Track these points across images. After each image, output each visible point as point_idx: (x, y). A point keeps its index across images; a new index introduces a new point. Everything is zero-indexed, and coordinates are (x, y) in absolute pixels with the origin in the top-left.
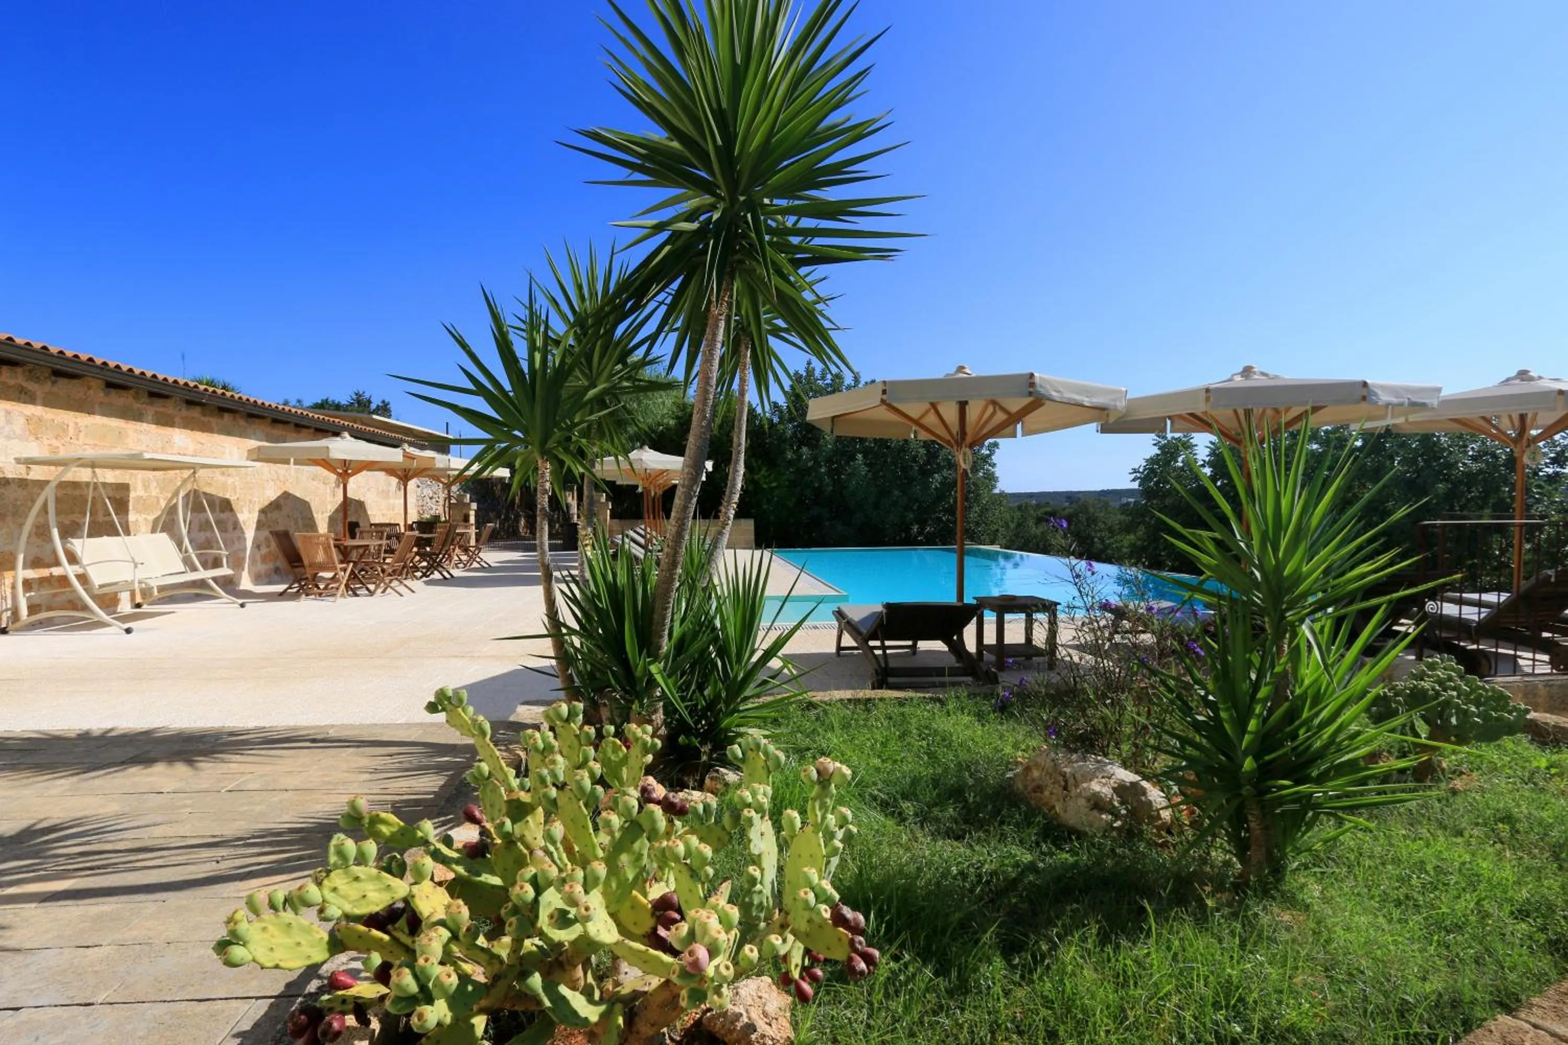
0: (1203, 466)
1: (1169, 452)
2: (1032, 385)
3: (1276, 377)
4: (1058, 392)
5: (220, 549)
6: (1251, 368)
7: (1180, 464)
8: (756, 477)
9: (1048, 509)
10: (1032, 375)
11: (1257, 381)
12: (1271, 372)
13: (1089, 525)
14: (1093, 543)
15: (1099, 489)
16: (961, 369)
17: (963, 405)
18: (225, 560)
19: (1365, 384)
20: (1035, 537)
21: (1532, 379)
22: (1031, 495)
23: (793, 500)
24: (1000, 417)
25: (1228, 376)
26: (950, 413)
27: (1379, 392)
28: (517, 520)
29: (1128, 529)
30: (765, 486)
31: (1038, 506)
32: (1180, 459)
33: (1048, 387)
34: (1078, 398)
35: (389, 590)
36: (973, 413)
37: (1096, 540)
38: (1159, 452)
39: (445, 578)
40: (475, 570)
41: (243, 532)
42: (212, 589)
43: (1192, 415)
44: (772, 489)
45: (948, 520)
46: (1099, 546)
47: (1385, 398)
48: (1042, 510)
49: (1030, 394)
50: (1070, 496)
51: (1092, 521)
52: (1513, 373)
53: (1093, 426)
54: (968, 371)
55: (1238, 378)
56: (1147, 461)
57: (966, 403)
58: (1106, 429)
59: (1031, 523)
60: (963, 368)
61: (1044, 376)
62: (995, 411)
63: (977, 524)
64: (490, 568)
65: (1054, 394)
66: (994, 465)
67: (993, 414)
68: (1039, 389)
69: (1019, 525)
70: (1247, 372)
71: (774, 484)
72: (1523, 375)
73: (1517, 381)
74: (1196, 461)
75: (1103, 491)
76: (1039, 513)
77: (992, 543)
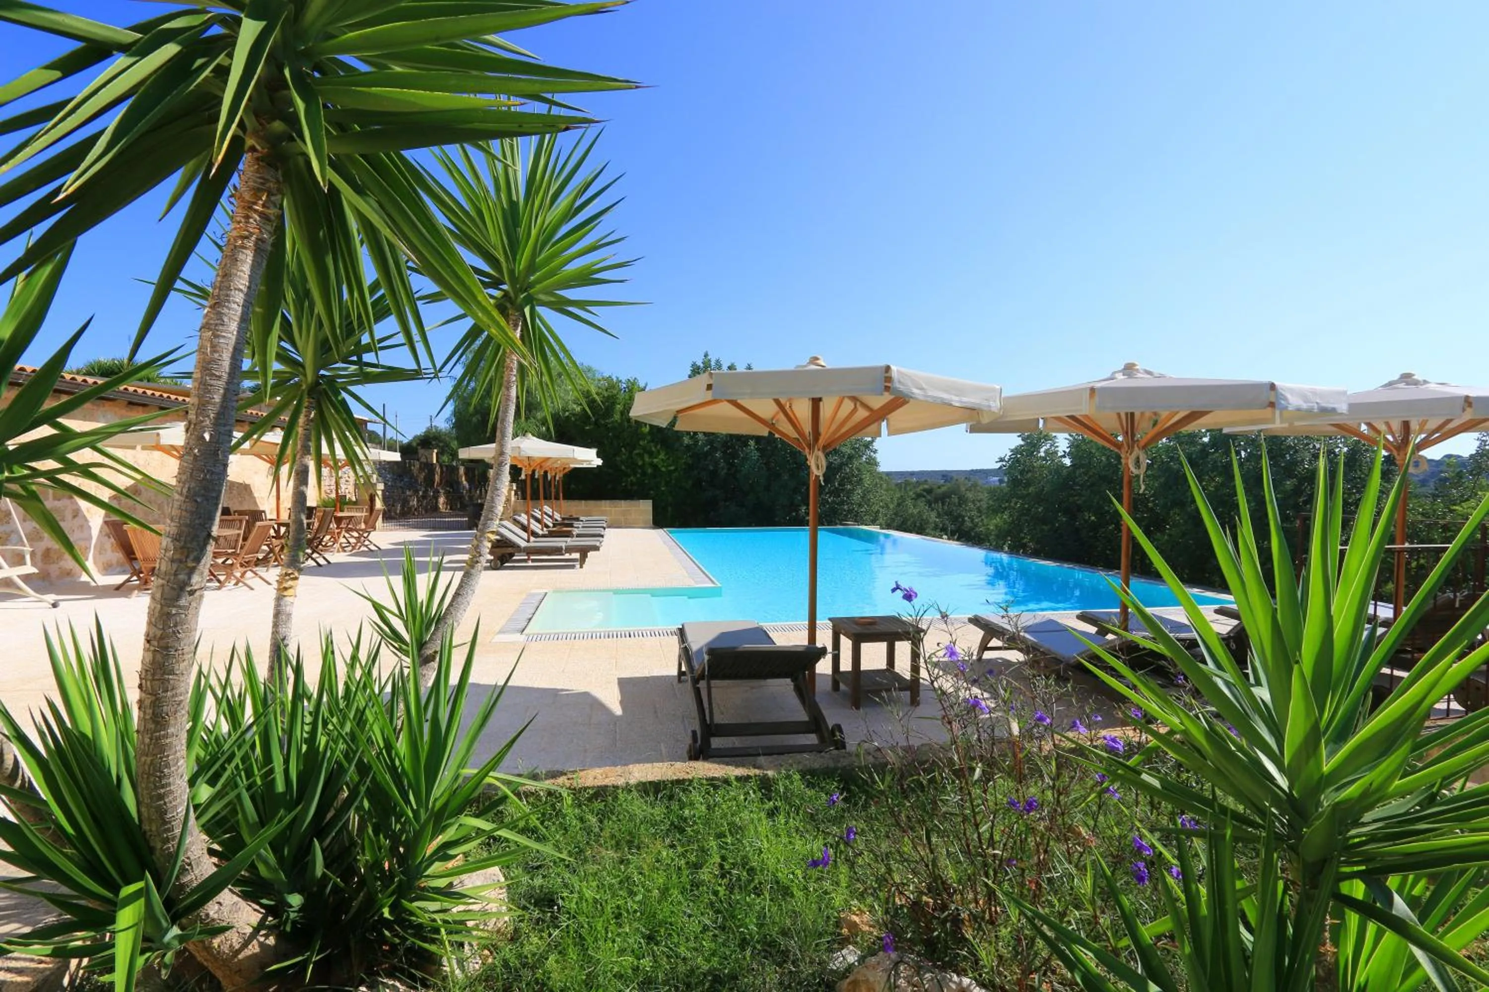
0: (1064, 456)
1: (1032, 443)
2: (889, 379)
3: (1161, 376)
4: (922, 389)
5: (25, 546)
6: (1134, 365)
7: (1042, 454)
8: (655, 460)
9: (926, 487)
10: (888, 369)
11: (1141, 381)
12: (1156, 371)
13: (960, 505)
14: (964, 521)
15: (969, 468)
16: (814, 360)
17: (816, 403)
18: (28, 557)
19: (1273, 386)
20: (912, 515)
21: (1416, 383)
22: (912, 474)
23: (690, 482)
24: (862, 413)
25: (1108, 375)
26: (802, 410)
27: (1289, 396)
28: (436, 498)
29: (995, 511)
30: (663, 469)
31: (918, 483)
32: (1042, 450)
33: (910, 384)
34: (945, 396)
35: (240, 584)
36: (826, 410)
37: (966, 518)
38: (1022, 443)
39: (319, 565)
40: (362, 554)
41: (86, 520)
42: (19, 588)
43: (1073, 418)
44: (670, 472)
45: (833, 502)
46: (968, 524)
47: (1294, 401)
48: (921, 487)
49: (887, 389)
50: (946, 475)
51: (962, 500)
52: (1396, 377)
53: (963, 426)
54: (822, 362)
55: (1120, 376)
56: (1012, 451)
57: (820, 399)
58: (975, 429)
59: (909, 502)
60: (817, 359)
61: (903, 370)
62: (855, 408)
63: (860, 505)
64: (380, 552)
65: (915, 391)
66: (875, 452)
67: (855, 410)
68: (897, 385)
69: (899, 505)
70: (1129, 369)
71: (672, 468)
72: (1407, 378)
73: (1402, 385)
74: (1056, 452)
75: (972, 470)
76: (918, 490)
77: (873, 522)
